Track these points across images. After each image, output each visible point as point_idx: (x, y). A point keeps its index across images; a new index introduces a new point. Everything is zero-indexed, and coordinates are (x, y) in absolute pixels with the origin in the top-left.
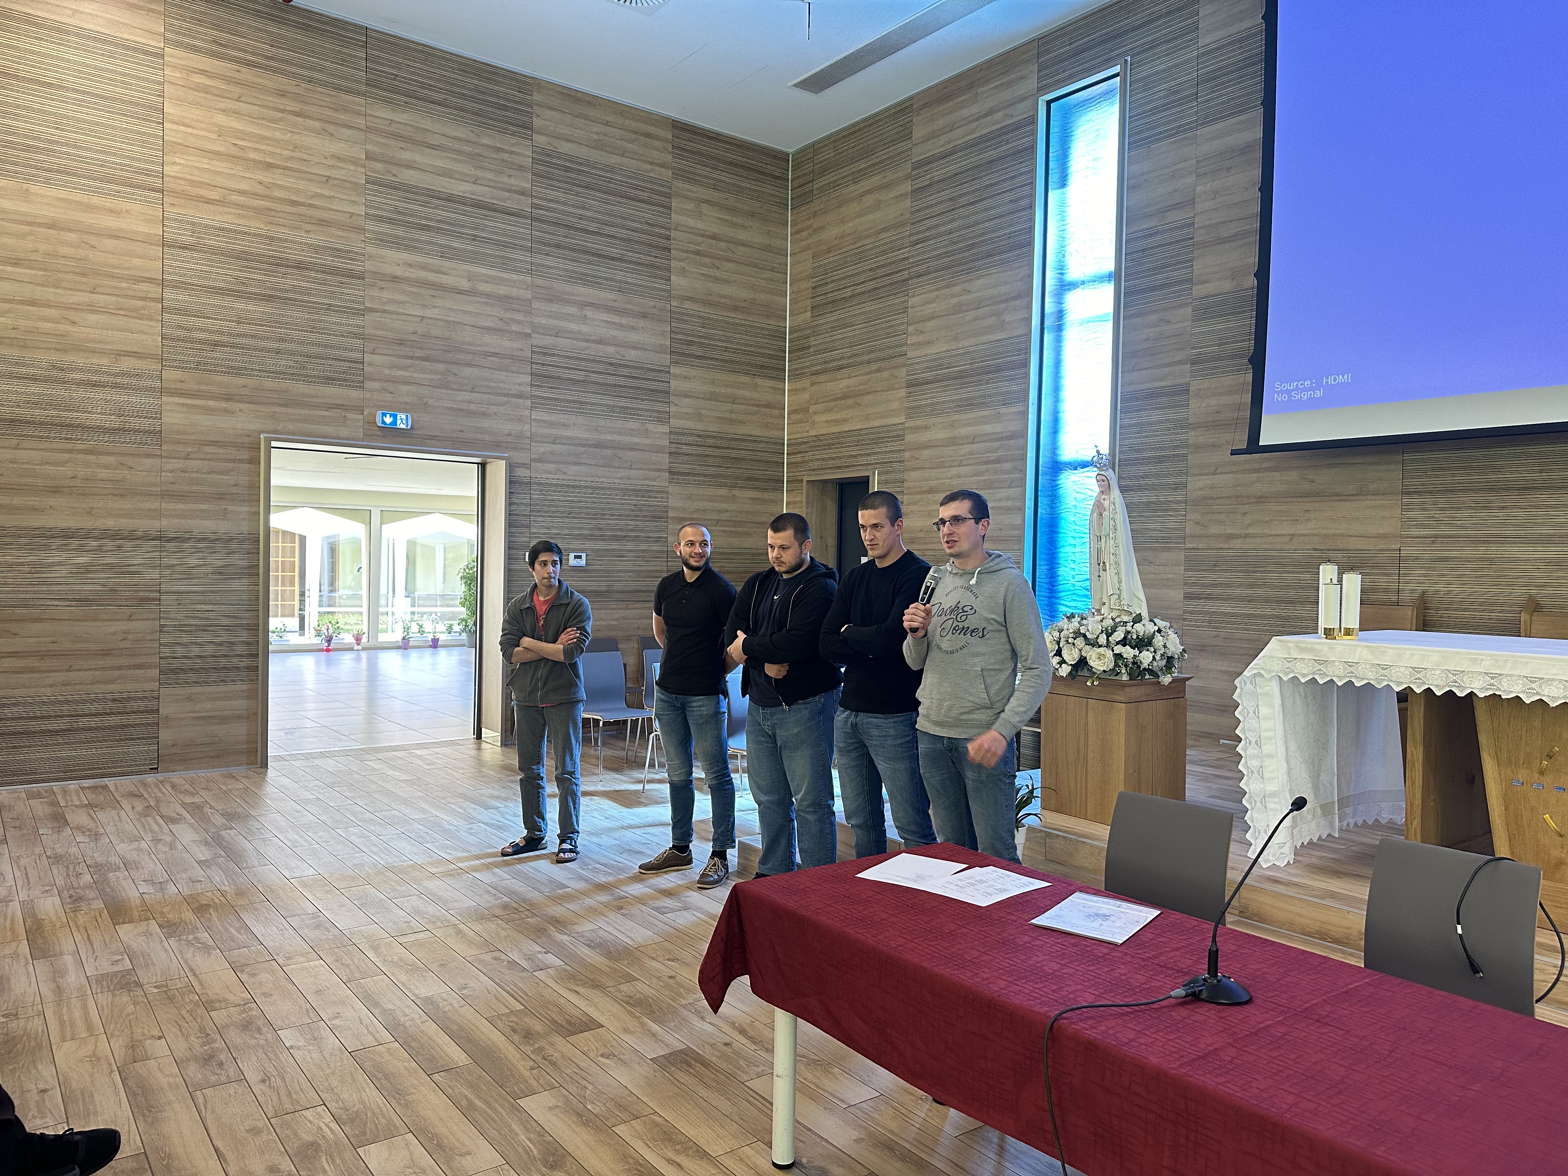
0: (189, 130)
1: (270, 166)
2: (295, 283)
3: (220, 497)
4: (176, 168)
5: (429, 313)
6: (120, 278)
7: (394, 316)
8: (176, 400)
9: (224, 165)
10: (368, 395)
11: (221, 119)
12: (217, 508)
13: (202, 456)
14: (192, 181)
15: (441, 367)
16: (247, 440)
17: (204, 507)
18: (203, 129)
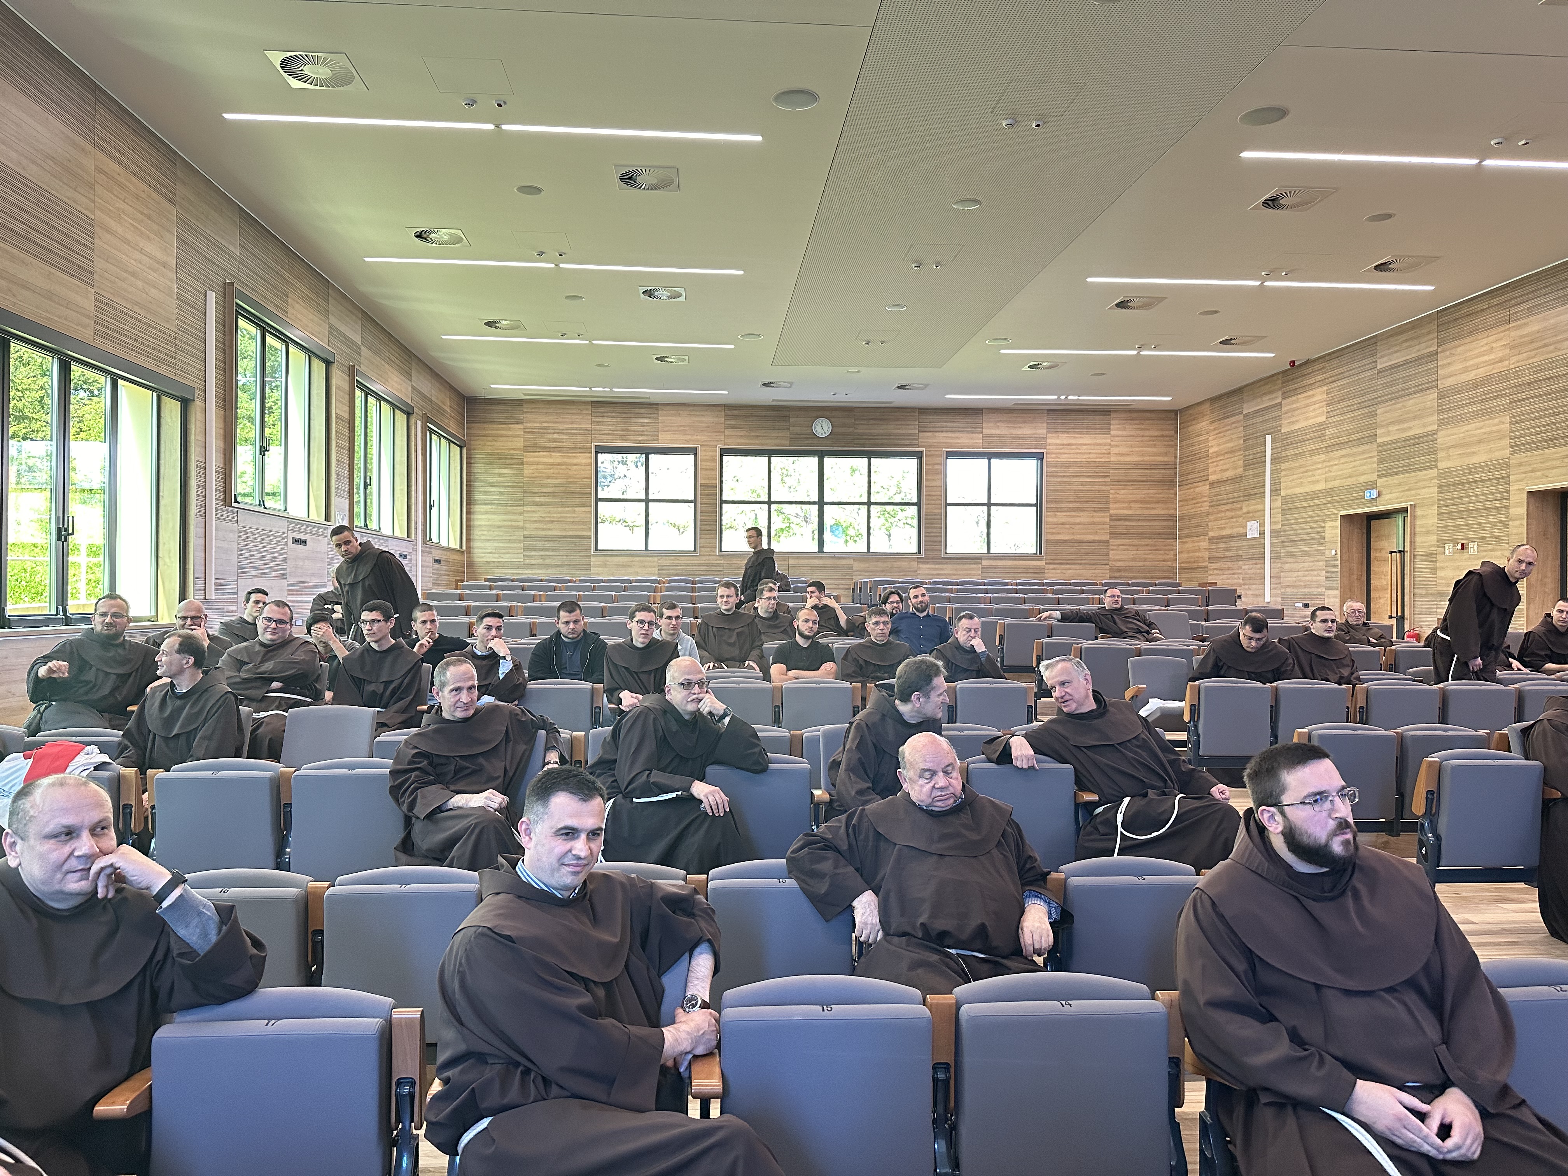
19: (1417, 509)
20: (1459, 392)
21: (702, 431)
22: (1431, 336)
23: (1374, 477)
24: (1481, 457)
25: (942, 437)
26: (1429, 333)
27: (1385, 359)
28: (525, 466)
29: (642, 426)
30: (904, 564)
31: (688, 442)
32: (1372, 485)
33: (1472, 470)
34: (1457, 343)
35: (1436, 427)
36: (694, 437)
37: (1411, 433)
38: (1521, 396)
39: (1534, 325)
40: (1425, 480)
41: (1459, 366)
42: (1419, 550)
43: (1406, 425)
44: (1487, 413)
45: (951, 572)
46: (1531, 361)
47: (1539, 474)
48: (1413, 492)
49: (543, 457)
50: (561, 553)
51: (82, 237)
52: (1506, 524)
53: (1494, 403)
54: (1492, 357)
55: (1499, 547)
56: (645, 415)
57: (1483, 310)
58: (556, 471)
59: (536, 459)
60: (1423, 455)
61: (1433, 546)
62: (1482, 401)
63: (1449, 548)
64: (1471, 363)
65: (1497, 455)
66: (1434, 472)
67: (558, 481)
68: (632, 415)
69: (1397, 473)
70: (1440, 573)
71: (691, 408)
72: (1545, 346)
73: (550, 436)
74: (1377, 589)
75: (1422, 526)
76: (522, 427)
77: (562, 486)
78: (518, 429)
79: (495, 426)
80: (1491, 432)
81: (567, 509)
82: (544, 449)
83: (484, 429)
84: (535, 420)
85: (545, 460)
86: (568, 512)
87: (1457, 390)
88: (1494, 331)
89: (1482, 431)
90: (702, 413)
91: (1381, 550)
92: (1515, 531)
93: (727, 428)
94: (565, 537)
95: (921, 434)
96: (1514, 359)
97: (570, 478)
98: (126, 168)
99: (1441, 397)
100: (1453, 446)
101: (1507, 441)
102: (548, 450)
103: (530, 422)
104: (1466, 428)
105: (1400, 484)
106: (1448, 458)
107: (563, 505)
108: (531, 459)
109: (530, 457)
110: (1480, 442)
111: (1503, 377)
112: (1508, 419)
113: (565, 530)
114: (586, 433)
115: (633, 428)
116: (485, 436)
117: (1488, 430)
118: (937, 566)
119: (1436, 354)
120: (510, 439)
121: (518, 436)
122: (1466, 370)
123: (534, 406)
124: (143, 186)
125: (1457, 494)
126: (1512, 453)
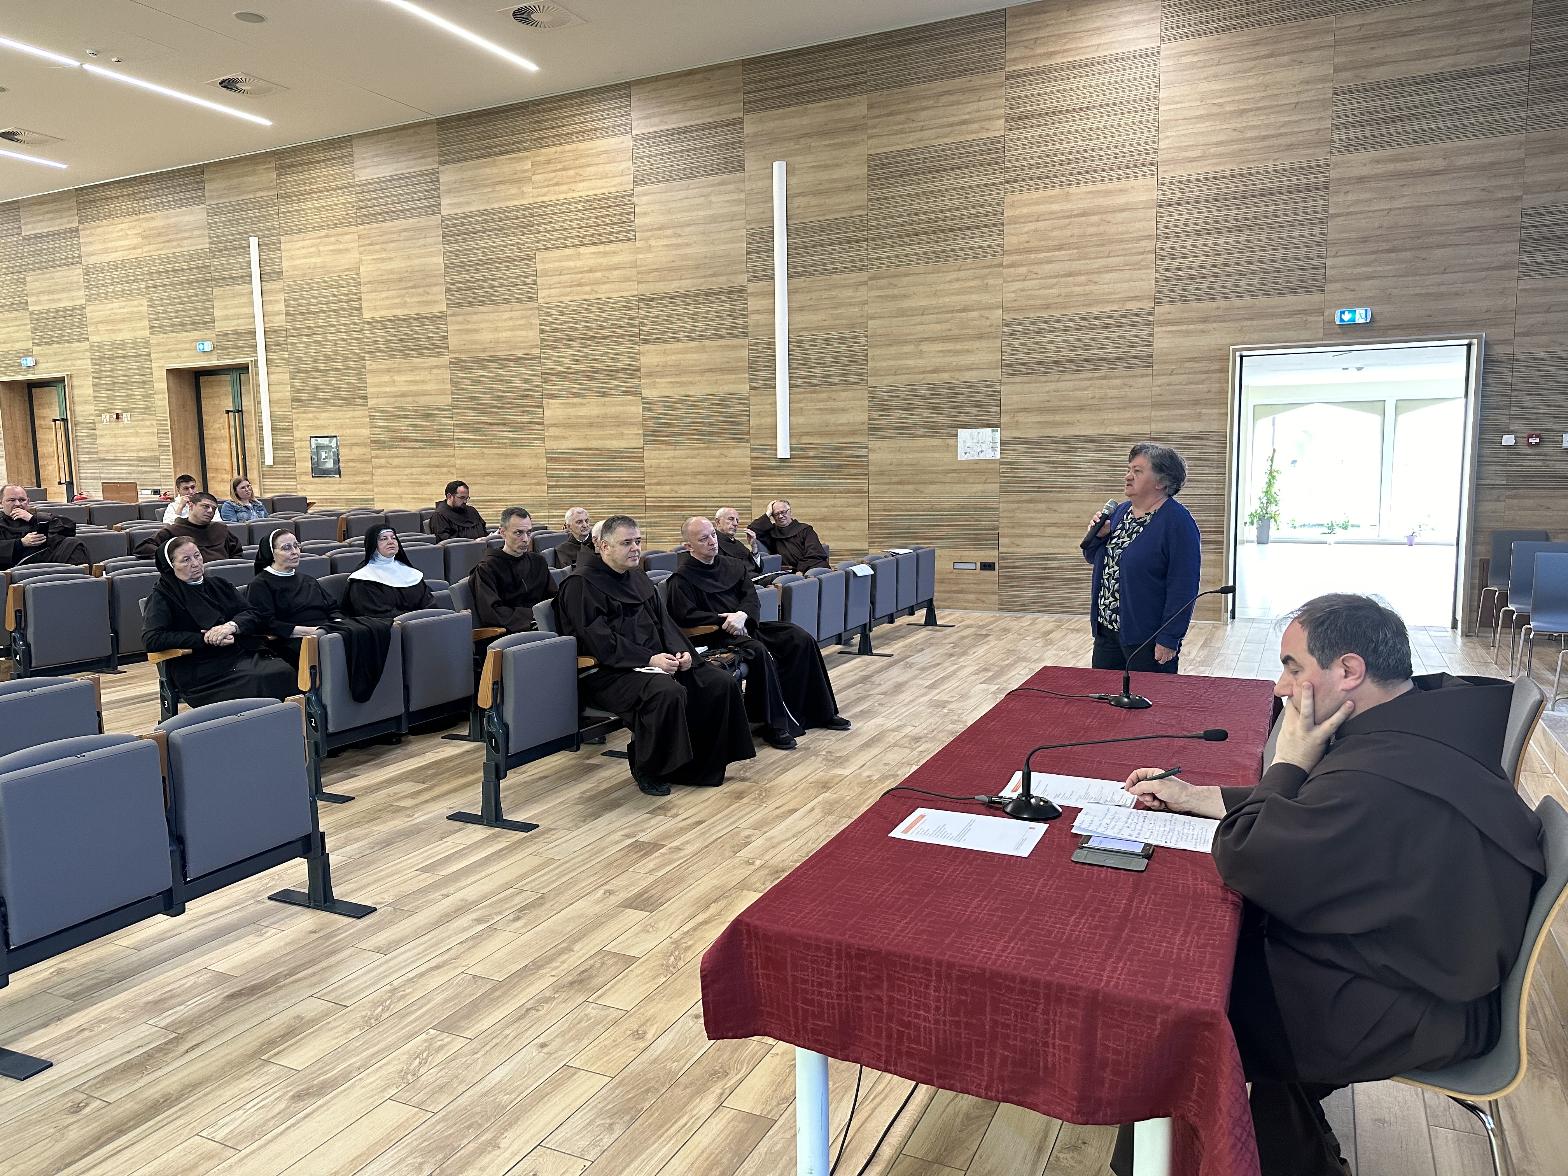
0: (1179, 106)
1: (1242, 112)
2: (1263, 209)
3: (1196, 403)
4: (1167, 141)
5: (1397, 204)
6: (1128, 241)
7: (1358, 216)
8: (1165, 328)
9: (1207, 124)
10: (1329, 297)
11: (1204, 87)
12: (1193, 412)
13: (1183, 371)
14: (1180, 147)
15: (1408, 254)
16: (1218, 353)
17: (1183, 412)
18: (1190, 101)
19: (74, 380)
20: (102, 271)
22: (71, 212)
23: (29, 345)
24: (125, 335)
26: (69, 209)
27: (29, 226)
32: (28, 353)
33: (119, 345)
34: (96, 223)
35: (83, 302)
37: (61, 305)
38: (154, 283)
39: (159, 220)
40: (78, 352)
41: (98, 247)
42: (80, 419)
43: (55, 297)
44: (126, 294)
46: (159, 252)
47: (174, 354)
48: (69, 363)
52: (151, 396)
53: (133, 286)
54: (127, 243)
55: (147, 417)
57: (116, 197)
60: (74, 327)
61: (91, 415)
62: (122, 283)
63: (106, 417)
64: (110, 245)
65: (140, 334)
66: (85, 345)
69: (52, 343)
70: (99, 441)
72: (169, 241)
74: (44, 456)
75: (79, 395)
80: (132, 313)
87: (100, 269)
88: (126, 219)
89: (125, 310)
91: (44, 418)
92: (159, 403)
96: (146, 249)
99: (86, 274)
100: (101, 322)
101: (146, 323)
104: (110, 306)
105: (55, 354)
106: (98, 332)
110: (123, 320)
111: (137, 263)
112: (145, 303)
117: (129, 310)
119: (78, 231)
122: (106, 251)
125: (108, 367)
126: (152, 333)
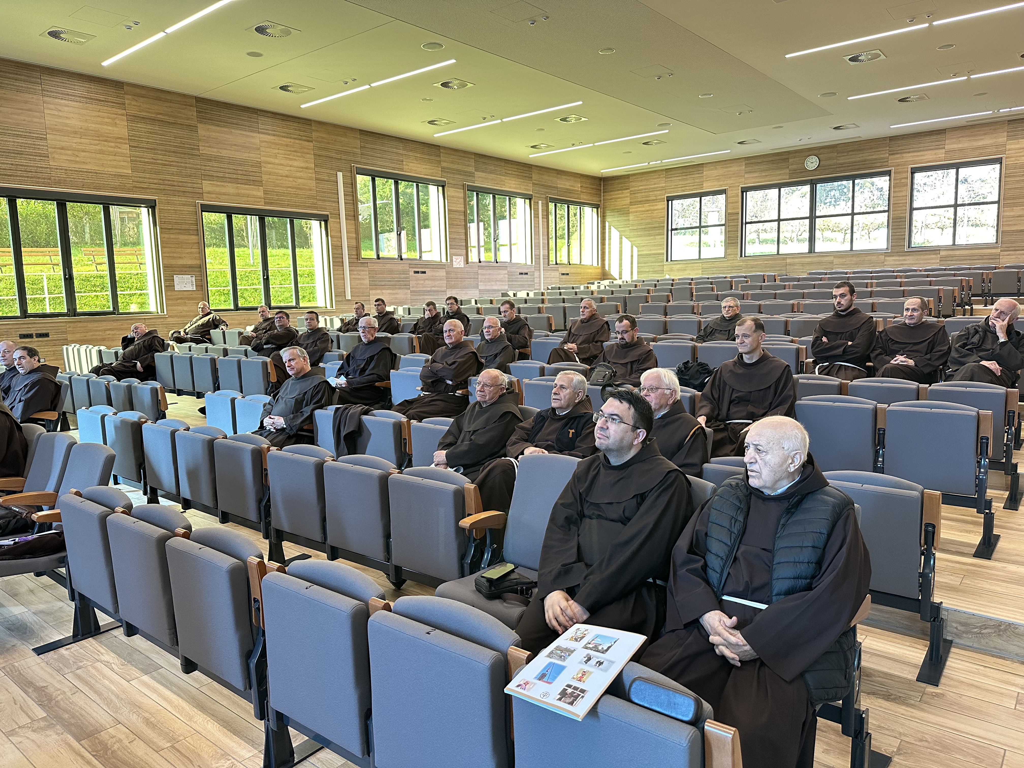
21: (730, 177)
25: (909, 157)
28: (630, 214)
29: (694, 180)
30: (874, 258)
31: (721, 186)
36: (725, 182)
45: (913, 262)
49: (640, 207)
50: (648, 265)
51: (254, 169)
56: (696, 173)
58: (646, 215)
59: (636, 209)
67: (647, 221)
68: (688, 174)
71: (723, 163)
73: (644, 194)
76: (629, 191)
77: (649, 224)
78: (626, 193)
79: (616, 192)
81: (652, 237)
82: (640, 202)
83: (611, 195)
84: (637, 185)
85: (641, 209)
86: (652, 239)
90: (731, 165)
93: (746, 173)
94: (650, 255)
95: (891, 157)
97: (654, 218)
98: (278, 136)
102: (642, 203)
103: (633, 187)
107: (649, 235)
108: (634, 210)
109: (633, 209)
113: (650, 250)
114: (663, 189)
115: (688, 182)
116: (611, 199)
118: (901, 258)
120: (623, 199)
121: (627, 197)
123: (635, 177)
124: (289, 140)
